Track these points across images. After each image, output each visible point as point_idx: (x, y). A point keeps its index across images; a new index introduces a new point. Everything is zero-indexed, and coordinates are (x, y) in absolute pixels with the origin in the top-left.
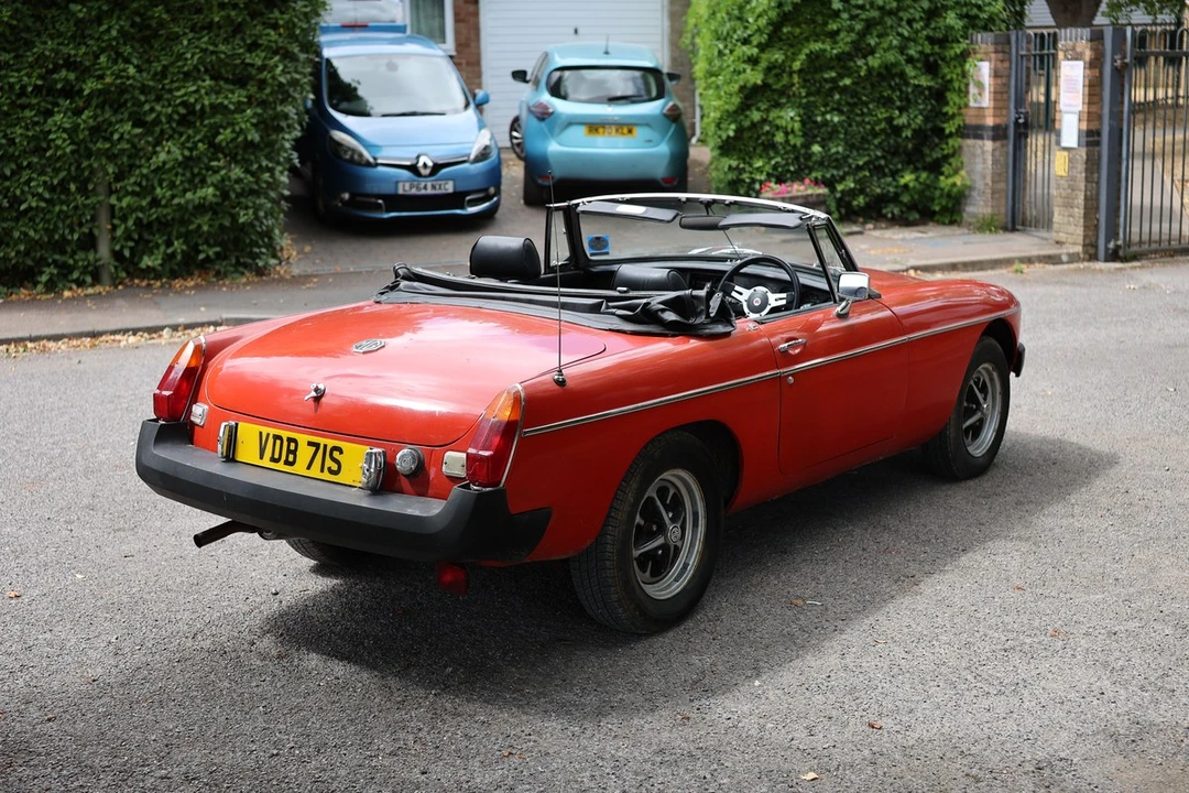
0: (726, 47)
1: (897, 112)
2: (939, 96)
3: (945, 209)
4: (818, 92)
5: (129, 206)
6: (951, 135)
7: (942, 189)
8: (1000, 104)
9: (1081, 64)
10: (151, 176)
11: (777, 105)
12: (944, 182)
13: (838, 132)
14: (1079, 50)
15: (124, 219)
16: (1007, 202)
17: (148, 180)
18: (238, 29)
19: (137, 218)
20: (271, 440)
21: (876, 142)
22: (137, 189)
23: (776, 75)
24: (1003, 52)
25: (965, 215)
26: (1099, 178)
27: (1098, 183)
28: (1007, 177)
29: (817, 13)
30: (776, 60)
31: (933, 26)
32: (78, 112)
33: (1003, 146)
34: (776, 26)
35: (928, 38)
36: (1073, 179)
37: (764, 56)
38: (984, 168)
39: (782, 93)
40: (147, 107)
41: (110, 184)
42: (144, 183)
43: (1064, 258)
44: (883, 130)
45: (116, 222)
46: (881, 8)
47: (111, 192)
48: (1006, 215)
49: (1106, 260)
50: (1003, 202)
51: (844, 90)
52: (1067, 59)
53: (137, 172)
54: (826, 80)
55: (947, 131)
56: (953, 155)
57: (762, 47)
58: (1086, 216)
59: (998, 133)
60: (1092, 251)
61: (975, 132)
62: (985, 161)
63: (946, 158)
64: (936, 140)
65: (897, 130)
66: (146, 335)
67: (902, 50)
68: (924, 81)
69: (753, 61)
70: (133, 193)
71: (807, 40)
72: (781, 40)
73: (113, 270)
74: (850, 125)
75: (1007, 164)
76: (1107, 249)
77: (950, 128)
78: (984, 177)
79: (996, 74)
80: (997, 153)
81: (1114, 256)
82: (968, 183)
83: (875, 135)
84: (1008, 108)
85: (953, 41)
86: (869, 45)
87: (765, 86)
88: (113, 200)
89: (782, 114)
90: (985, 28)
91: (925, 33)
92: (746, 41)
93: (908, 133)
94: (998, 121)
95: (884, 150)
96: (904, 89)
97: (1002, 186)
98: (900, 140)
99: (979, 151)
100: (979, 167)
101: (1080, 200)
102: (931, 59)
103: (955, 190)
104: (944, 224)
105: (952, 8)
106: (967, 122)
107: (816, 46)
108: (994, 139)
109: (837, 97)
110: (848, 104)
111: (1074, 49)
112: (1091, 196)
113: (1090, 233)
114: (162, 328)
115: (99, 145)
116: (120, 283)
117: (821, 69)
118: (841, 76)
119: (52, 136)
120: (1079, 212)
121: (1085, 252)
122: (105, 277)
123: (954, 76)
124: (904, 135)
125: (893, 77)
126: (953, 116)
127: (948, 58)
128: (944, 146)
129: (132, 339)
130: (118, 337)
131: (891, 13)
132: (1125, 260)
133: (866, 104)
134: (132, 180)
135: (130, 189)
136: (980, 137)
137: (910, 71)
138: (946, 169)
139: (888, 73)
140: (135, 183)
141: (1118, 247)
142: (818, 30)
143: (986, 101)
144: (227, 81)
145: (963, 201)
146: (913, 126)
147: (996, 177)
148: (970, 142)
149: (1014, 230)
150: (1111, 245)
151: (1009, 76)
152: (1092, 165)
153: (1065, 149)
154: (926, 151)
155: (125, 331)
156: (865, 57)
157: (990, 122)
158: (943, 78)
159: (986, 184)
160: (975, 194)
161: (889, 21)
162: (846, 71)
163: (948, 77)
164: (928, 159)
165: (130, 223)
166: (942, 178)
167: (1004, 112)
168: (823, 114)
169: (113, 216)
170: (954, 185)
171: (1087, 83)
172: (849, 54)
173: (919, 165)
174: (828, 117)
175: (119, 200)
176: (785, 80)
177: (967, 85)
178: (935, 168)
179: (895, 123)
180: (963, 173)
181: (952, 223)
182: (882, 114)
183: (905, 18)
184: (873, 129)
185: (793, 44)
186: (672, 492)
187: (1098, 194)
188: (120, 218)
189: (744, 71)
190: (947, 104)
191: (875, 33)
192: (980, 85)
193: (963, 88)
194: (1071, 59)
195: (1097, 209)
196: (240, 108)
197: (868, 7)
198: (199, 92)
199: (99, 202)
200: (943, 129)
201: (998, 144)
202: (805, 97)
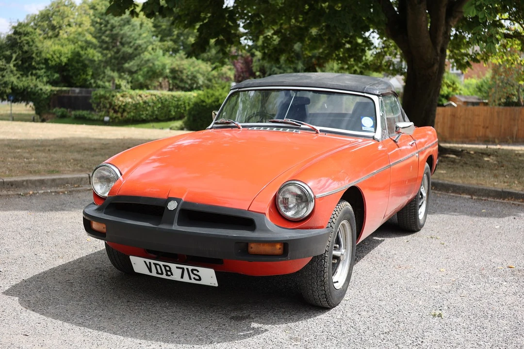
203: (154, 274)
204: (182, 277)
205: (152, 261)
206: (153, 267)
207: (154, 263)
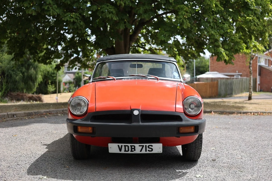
203: (123, 152)
204: (141, 151)
205: (123, 145)
206: (123, 148)
207: (124, 146)
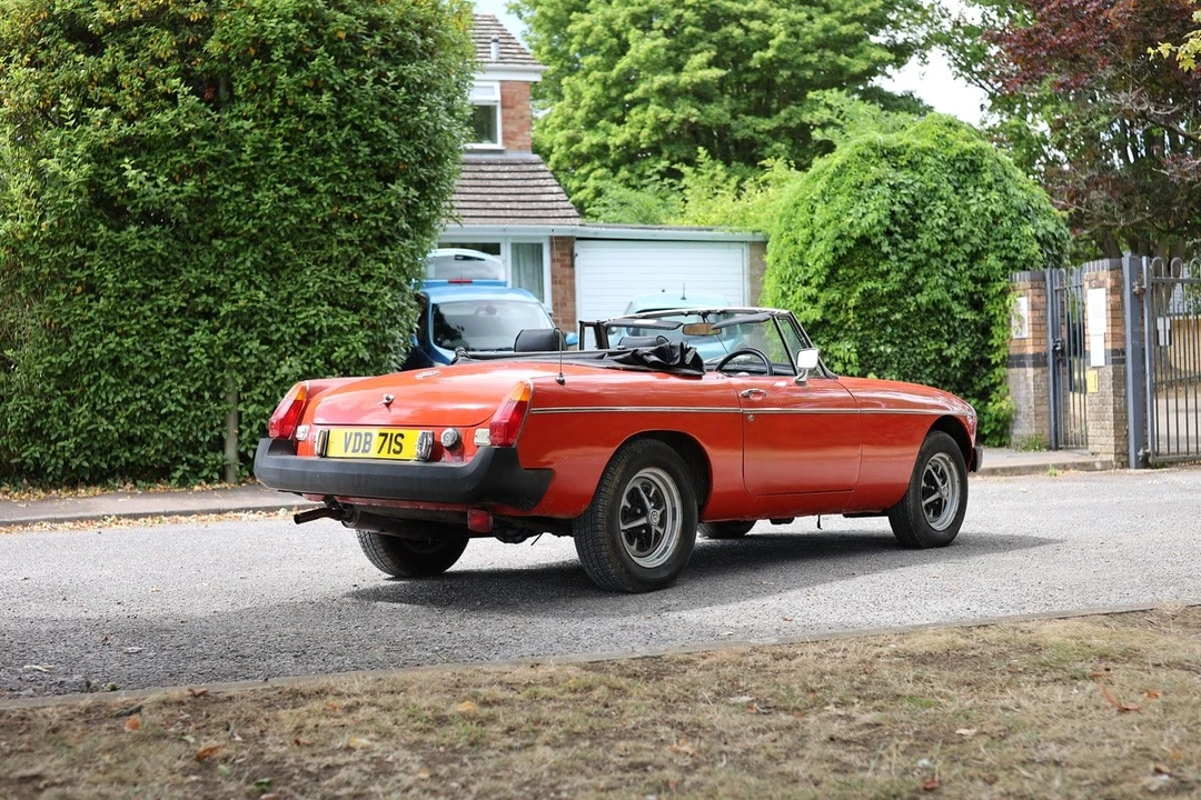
0: (789, 289)
1: (946, 344)
2: (985, 330)
3: (994, 433)
4: (872, 327)
5: (254, 413)
6: (997, 365)
7: (990, 415)
8: (1039, 335)
9: (1103, 291)
10: (274, 387)
11: (836, 339)
12: (992, 408)
13: (891, 362)
14: (1101, 279)
15: (250, 424)
16: (1050, 423)
17: (271, 390)
18: (354, 263)
19: (261, 423)
20: (353, 437)
21: (928, 371)
22: (262, 398)
23: (834, 312)
24: (1040, 288)
25: (1013, 437)
26: (1126, 392)
27: (1125, 397)
28: (1049, 401)
29: (869, 256)
30: (834, 299)
31: (975, 267)
32: (214, 331)
33: (1043, 372)
34: (833, 270)
35: (971, 278)
36: (1103, 394)
37: (822, 295)
38: (1027, 393)
39: (840, 328)
40: (273, 328)
41: (239, 393)
42: (268, 394)
43: (1098, 466)
44: (933, 361)
45: (242, 427)
46: (927, 251)
47: (239, 401)
48: (1050, 435)
49: (1137, 468)
50: (1045, 422)
51: (896, 324)
52: (1090, 287)
53: (263, 383)
54: (879, 316)
55: (993, 362)
56: (1000, 383)
57: (821, 288)
58: (1116, 426)
59: (1039, 361)
60: (1124, 459)
61: (1017, 361)
62: (1028, 386)
63: (993, 386)
64: (984, 371)
65: (946, 361)
66: (264, 513)
67: (948, 288)
68: (970, 316)
69: (813, 300)
70: (259, 402)
71: (861, 279)
72: (837, 281)
73: (238, 469)
74: (903, 356)
75: (1048, 389)
76: (1137, 457)
77: (995, 358)
78: (1028, 401)
79: (1034, 308)
80: (1038, 379)
81: (1145, 463)
82: (1014, 408)
83: (927, 366)
84: (1046, 338)
85: (994, 280)
86: (917, 283)
87: (825, 322)
88: (241, 407)
89: (841, 346)
90: (1024, 268)
91: (968, 273)
92: (806, 283)
93: (957, 363)
94: (1038, 350)
95: (935, 379)
96: (951, 323)
97: (1045, 408)
98: (949, 370)
99: (1022, 378)
100: (1023, 392)
101: (1110, 414)
102: (976, 297)
103: (1002, 414)
104: (994, 446)
105: (993, 251)
106: (1011, 353)
107: (870, 285)
108: (1035, 365)
109: (889, 330)
110: (899, 336)
111: (1096, 278)
112: (1120, 408)
113: (1121, 443)
114: (278, 508)
115: (232, 359)
116: (243, 482)
117: (874, 305)
118: (892, 312)
119: (191, 351)
120: (1110, 424)
121: (1117, 460)
122: (231, 475)
123: (998, 312)
124: (953, 365)
125: (941, 312)
126: (998, 347)
127: (991, 296)
128: (991, 376)
129: (252, 516)
130: (239, 514)
131: (935, 255)
132: (1154, 466)
133: (917, 337)
134: (258, 390)
135: (255, 398)
136: (1023, 366)
137: (956, 307)
138: (994, 396)
139: (936, 308)
140: (261, 393)
141: (1147, 456)
142: (870, 271)
143: (1027, 332)
144: (343, 307)
145: (1011, 425)
146: (961, 356)
147: (1039, 400)
148: (1014, 370)
149: (1057, 448)
150: (1141, 453)
151: (1046, 310)
152: (1119, 381)
153: (1094, 368)
154: (975, 380)
155: (247, 510)
156: (914, 295)
157: (1030, 350)
158: (987, 314)
159: (1030, 407)
160: (1020, 417)
161: (934, 262)
162: (897, 307)
163: (992, 313)
164: (977, 388)
165: (255, 427)
166: (990, 404)
167: (1043, 342)
168: (878, 346)
169: (240, 422)
170: (1001, 409)
171: (1109, 307)
172: (898, 292)
173: (969, 393)
174: (882, 348)
175: (246, 407)
176: (842, 315)
177: (1009, 320)
178: (984, 396)
179: (944, 354)
180: (1008, 398)
181: (1001, 445)
182: (932, 345)
183: (950, 261)
184: (924, 359)
185: (849, 284)
186: (653, 490)
187: (1126, 407)
188: (246, 424)
189: (805, 309)
190: (993, 337)
191: (922, 274)
192: (1020, 318)
193: (1005, 321)
194: (1095, 288)
195: (1126, 420)
196: (353, 330)
197: (914, 250)
198: (319, 315)
199: (228, 409)
200: (990, 360)
201: (1039, 370)
202: (861, 331)
